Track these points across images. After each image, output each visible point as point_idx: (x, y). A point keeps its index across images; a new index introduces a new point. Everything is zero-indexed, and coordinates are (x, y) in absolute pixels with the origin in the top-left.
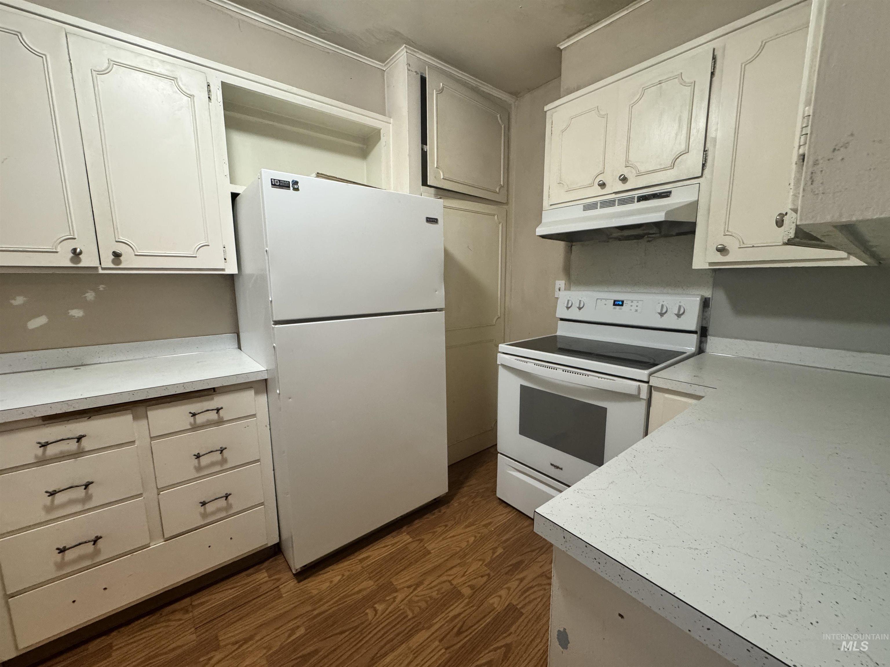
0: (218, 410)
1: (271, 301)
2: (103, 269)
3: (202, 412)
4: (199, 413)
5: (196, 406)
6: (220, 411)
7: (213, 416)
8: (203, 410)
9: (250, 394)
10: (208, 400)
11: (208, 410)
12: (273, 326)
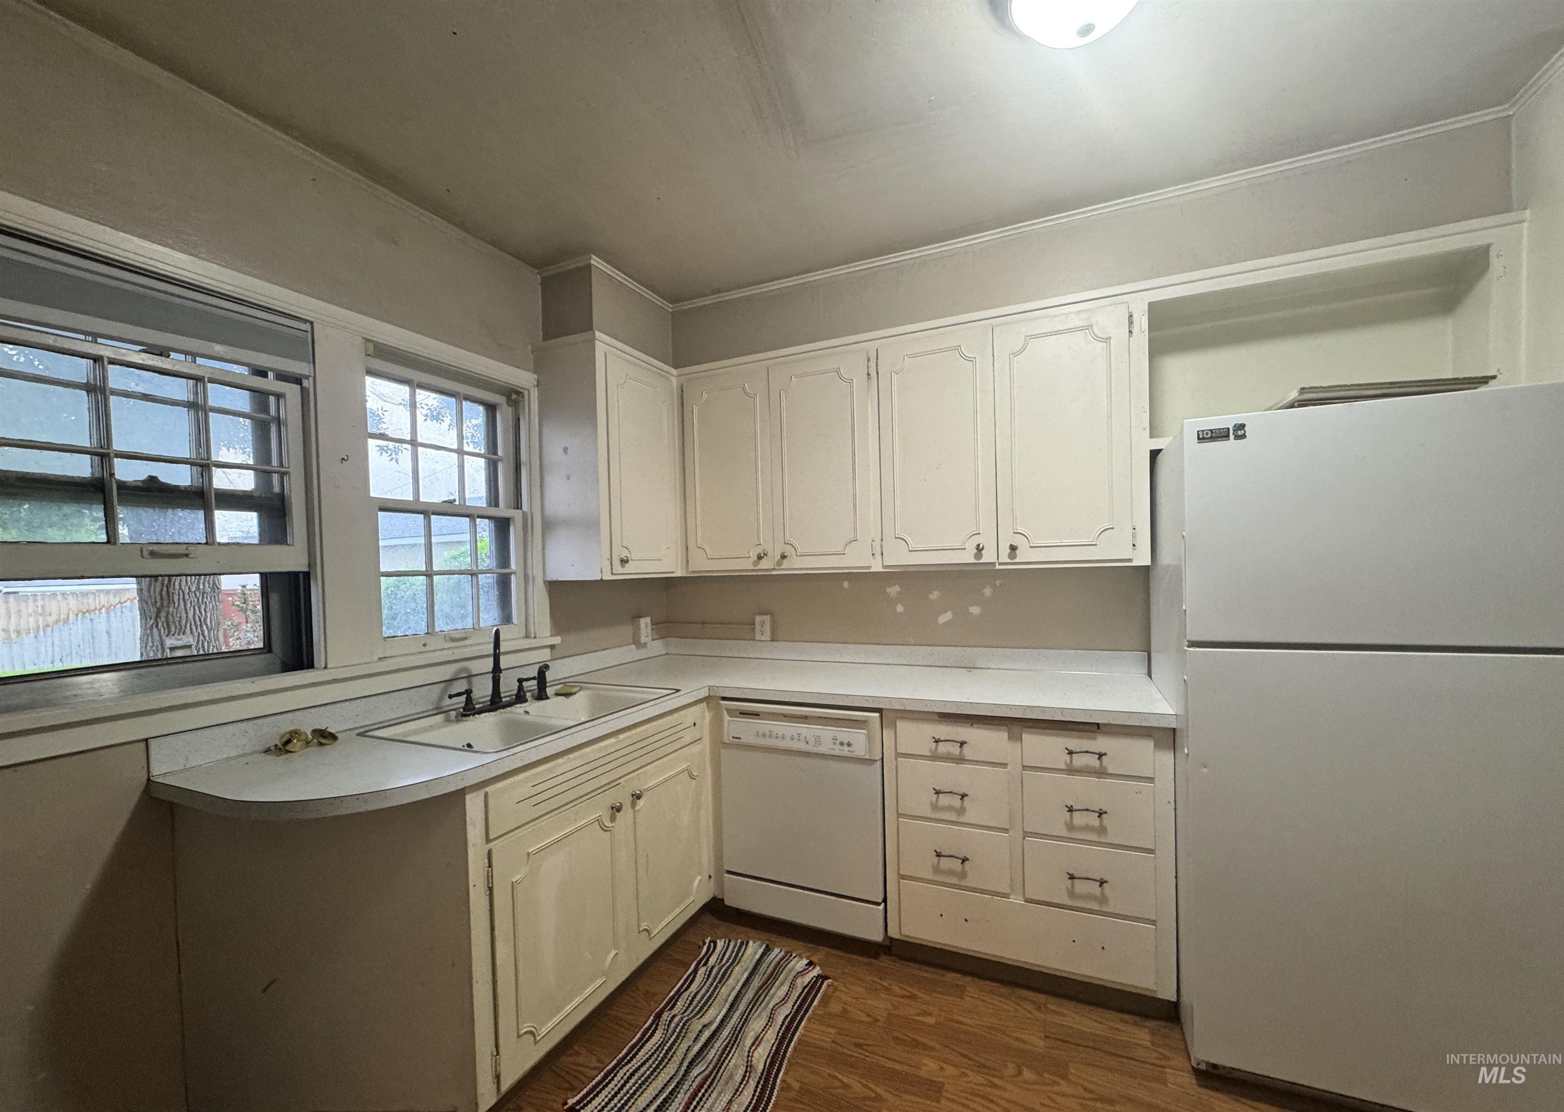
0: (1101, 756)
1: (1185, 611)
2: (1000, 564)
3: (1081, 752)
4: (1076, 753)
5: (1074, 743)
6: (1104, 757)
7: (1093, 761)
8: (1082, 750)
9: (1147, 745)
10: (1090, 738)
11: (1087, 752)
12: (1186, 648)
